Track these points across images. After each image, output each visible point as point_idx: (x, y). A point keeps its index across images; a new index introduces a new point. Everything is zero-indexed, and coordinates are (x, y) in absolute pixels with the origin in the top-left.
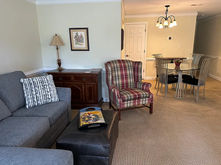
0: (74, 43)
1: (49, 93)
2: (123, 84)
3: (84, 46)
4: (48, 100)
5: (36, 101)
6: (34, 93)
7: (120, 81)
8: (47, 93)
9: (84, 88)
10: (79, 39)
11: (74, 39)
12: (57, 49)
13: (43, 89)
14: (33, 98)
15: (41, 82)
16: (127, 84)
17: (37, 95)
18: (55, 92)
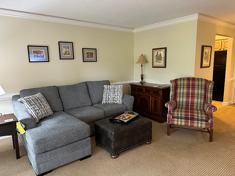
0: (155, 61)
1: (116, 97)
2: (187, 103)
3: (162, 63)
4: (115, 101)
5: (107, 100)
6: (108, 95)
7: (185, 100)
8: (115, 96)
9: (151, 100)
10: (159, 58)
11: (155, 58)
12: (142, 66)
13: (113, 93)
14: (106, 98)
15: (114, 89)
16: (192, 103)
17: (109, 96)
18: (121, 97)
